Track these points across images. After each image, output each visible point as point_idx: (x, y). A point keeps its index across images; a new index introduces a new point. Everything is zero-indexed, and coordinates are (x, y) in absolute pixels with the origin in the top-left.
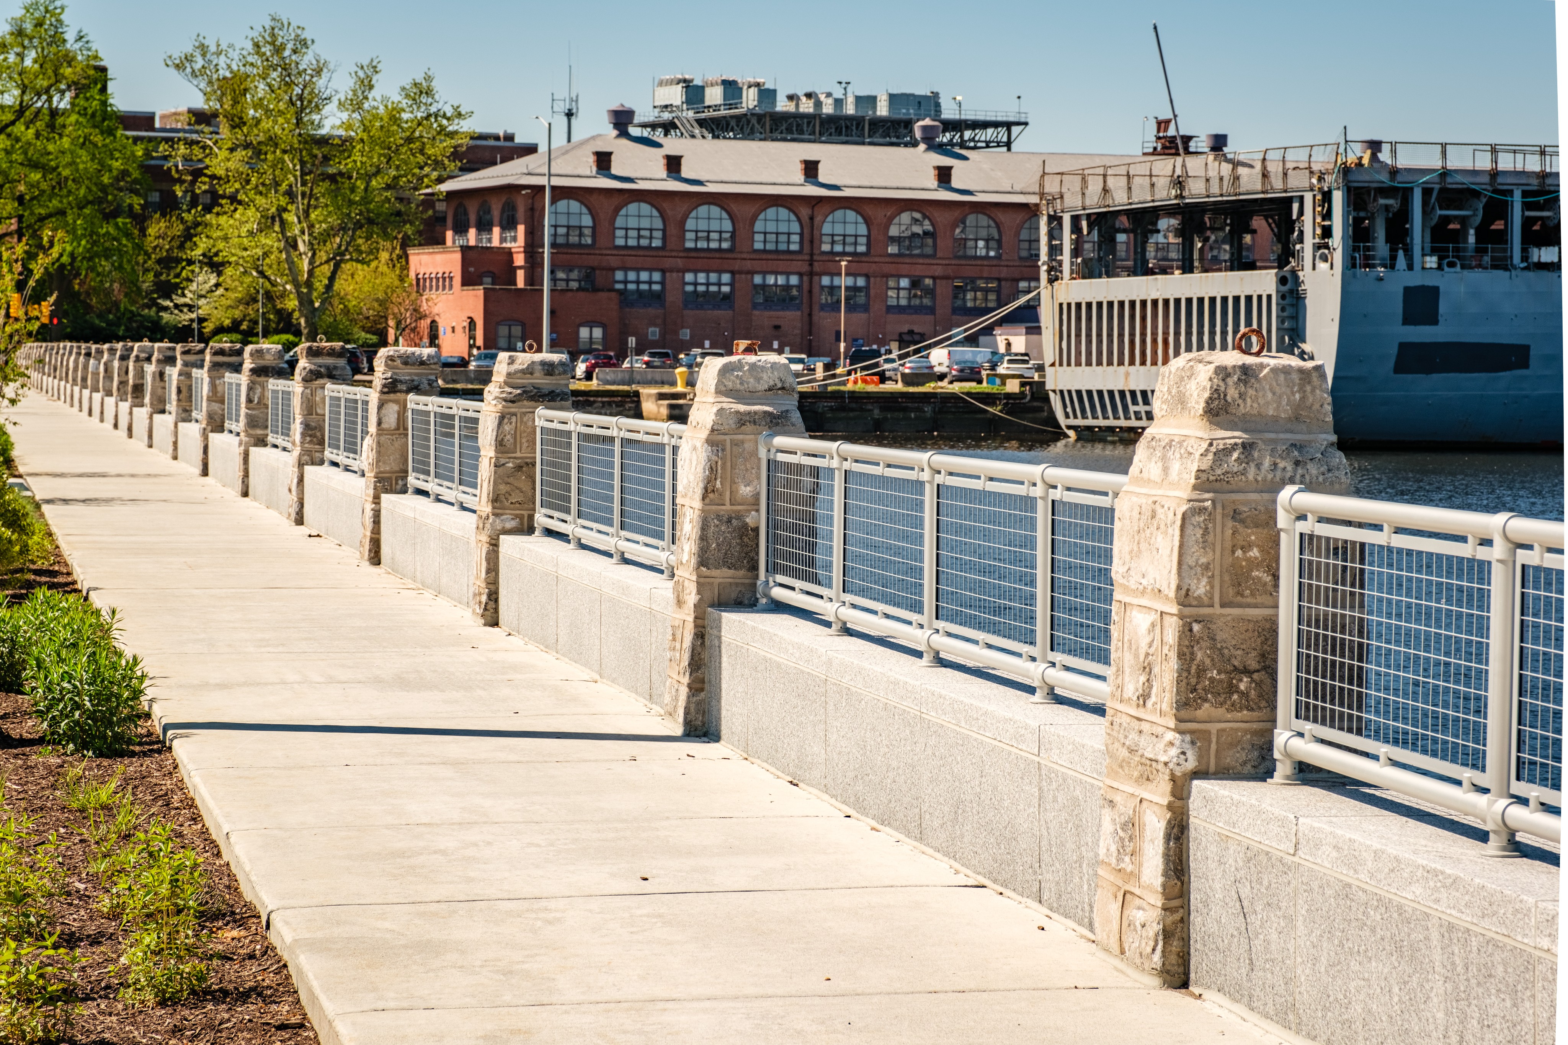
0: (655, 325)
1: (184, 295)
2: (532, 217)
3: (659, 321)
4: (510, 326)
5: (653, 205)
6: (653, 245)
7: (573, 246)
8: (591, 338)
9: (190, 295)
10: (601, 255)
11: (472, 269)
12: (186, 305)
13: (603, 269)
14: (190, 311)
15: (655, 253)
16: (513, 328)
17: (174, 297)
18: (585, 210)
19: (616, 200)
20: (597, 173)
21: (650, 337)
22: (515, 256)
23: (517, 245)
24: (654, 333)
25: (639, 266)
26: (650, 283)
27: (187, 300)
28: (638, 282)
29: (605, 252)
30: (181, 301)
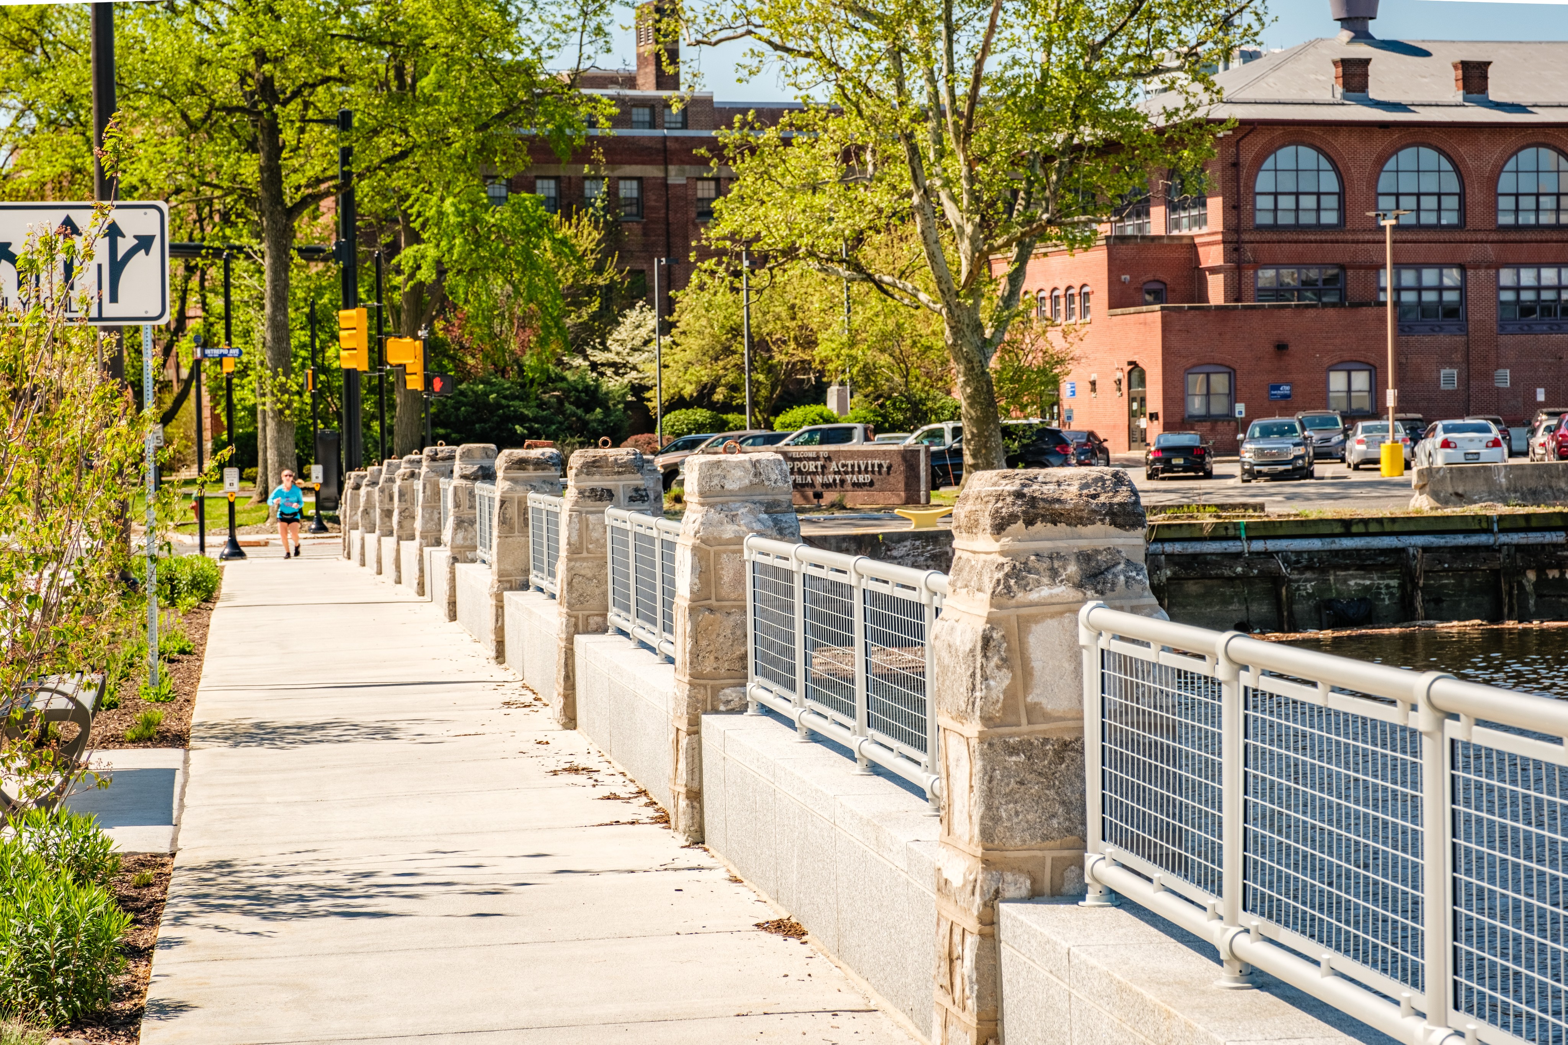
0: (1451, 365)
1: (606, 349)
2: (1237, 179)
3: (1458, 357)
4: (1208, 375)
5: (1441, 152)
6: (1444, 222)
7: (1307, 228)
8: (1349, 390)
9: (615, 347)
10: (1358, 242)
11: (1126, 277)
12: (613, 365)
13: (1360, 267)
14: (616, 373)
15: (1446, 236)
16: (1213, 377)
17: (589, 351)
18: (1325, 164)
19: (1380, 143)
20: (1344, 97)
21: (1443, 386)
22: (1201, 250)
23: (1205, 230)
24: (1449, 379)
25: (1421, 260)
26: (1440, 289)
27: (611, 357)
28: (1419, 289)
29: (1360, 237)
30: (599, 357)
